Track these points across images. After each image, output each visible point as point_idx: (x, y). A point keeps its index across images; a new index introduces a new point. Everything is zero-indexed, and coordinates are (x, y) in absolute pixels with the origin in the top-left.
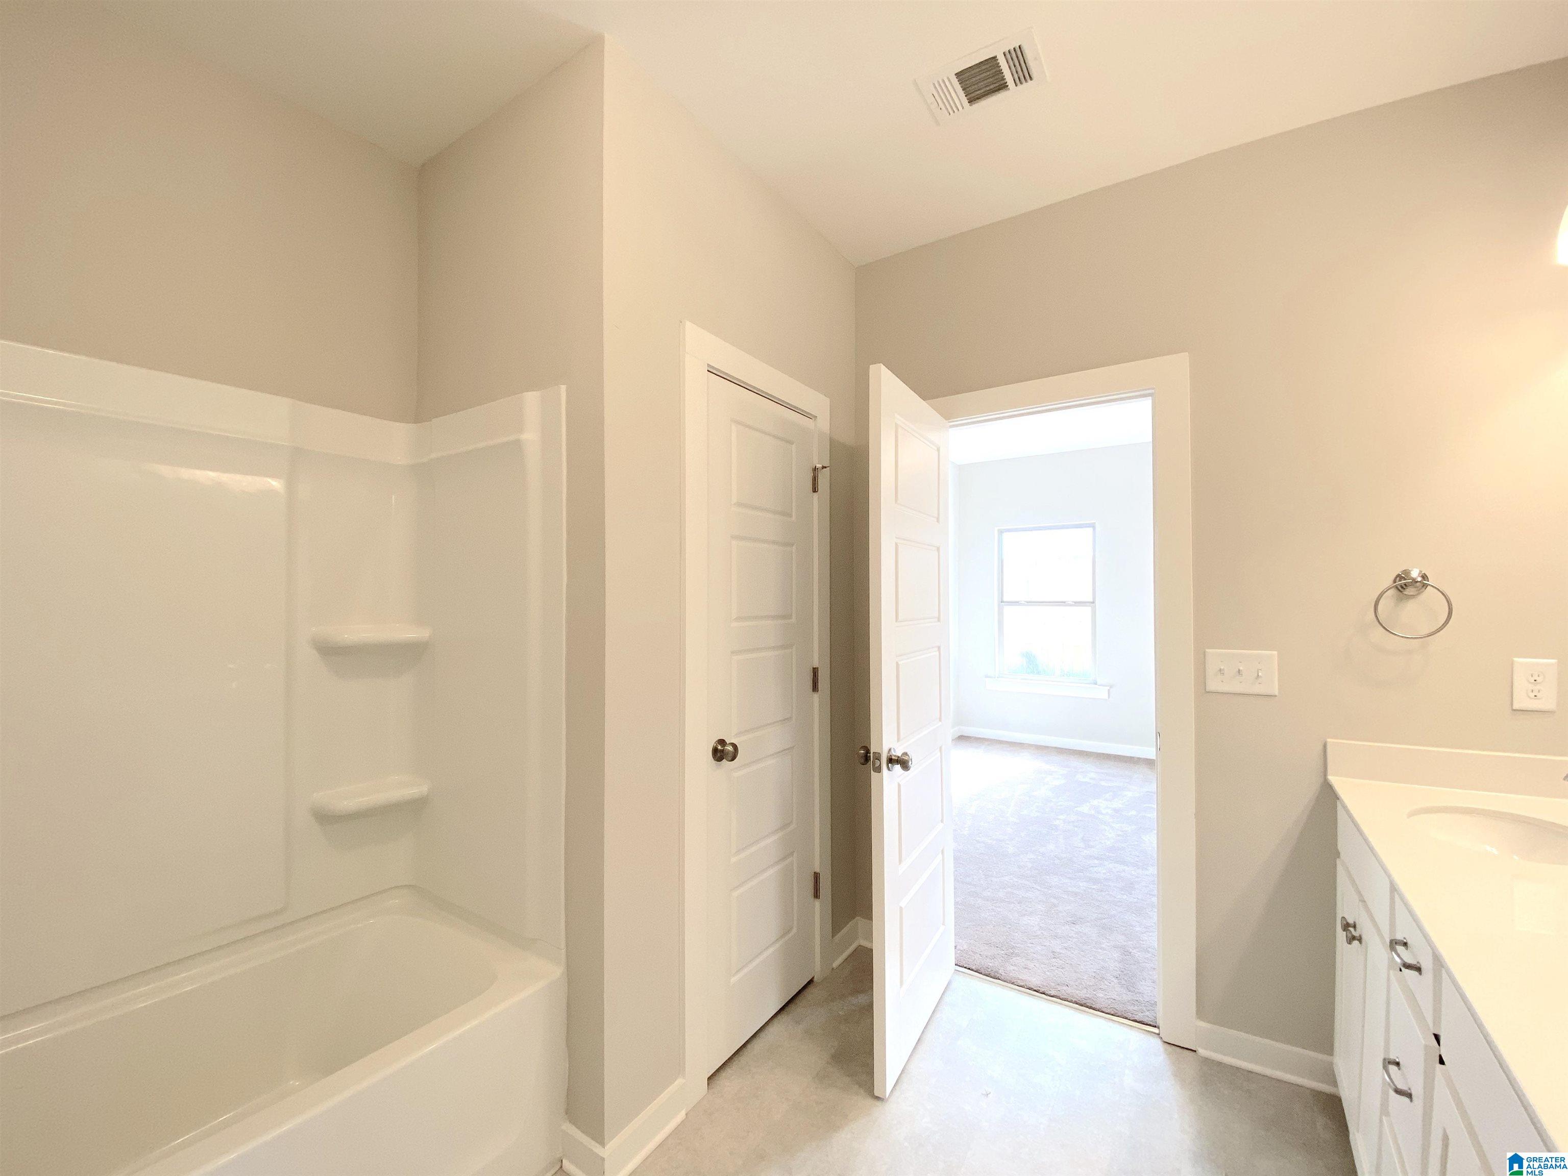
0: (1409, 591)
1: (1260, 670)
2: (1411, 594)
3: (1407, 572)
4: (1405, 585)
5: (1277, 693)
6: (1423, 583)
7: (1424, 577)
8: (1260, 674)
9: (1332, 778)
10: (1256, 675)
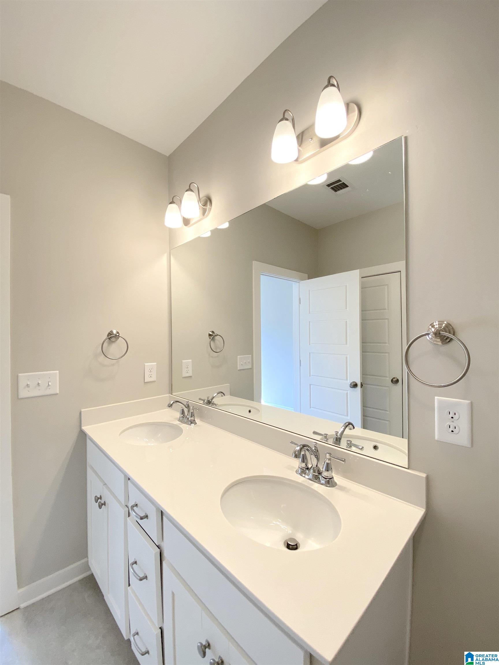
0: (113, 339)
1: (50, 381)
2: (113, 340)
3: (112, 331)
4: (111, 338)
5: (58, 393)
6: (117, 336)
7: (118, 333)
8: (50, 384)
9: (83, 428)
10: (48, 384)
